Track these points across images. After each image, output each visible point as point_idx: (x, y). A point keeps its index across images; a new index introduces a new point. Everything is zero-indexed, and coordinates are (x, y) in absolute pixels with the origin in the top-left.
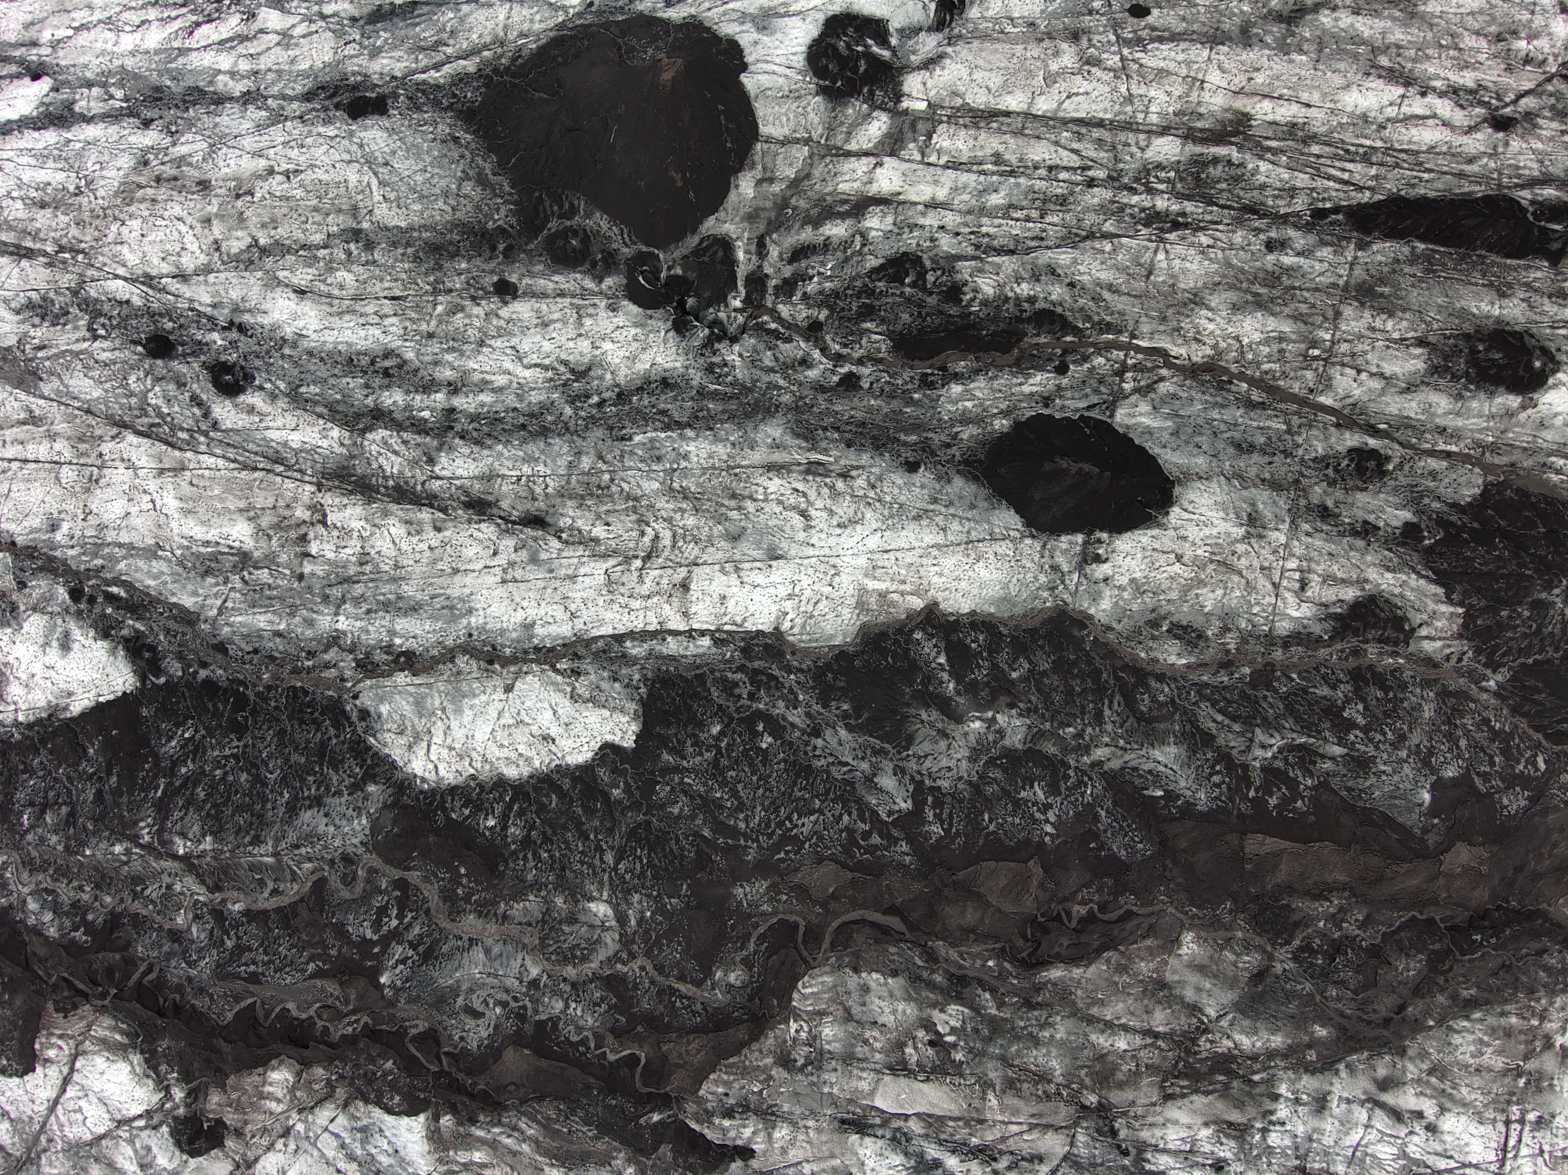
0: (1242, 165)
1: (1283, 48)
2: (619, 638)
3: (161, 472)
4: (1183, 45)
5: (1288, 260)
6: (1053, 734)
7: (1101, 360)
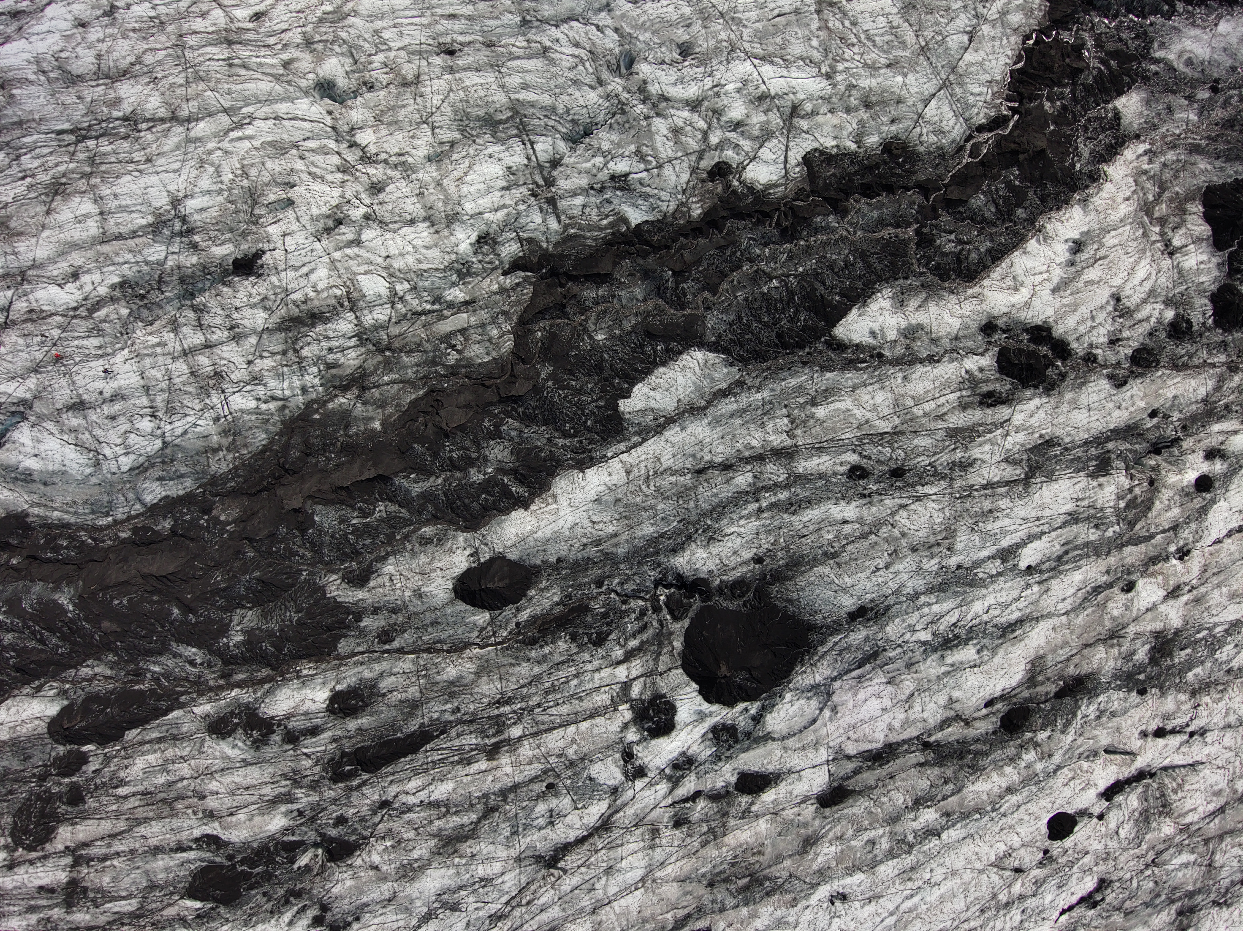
0: (483, 738)
1: (486, 796)
2: (644, 440)
3: (867, 422)
4: (527, 779)
5: (449, 706)
6: (460, 480)
7: (505, 634)
